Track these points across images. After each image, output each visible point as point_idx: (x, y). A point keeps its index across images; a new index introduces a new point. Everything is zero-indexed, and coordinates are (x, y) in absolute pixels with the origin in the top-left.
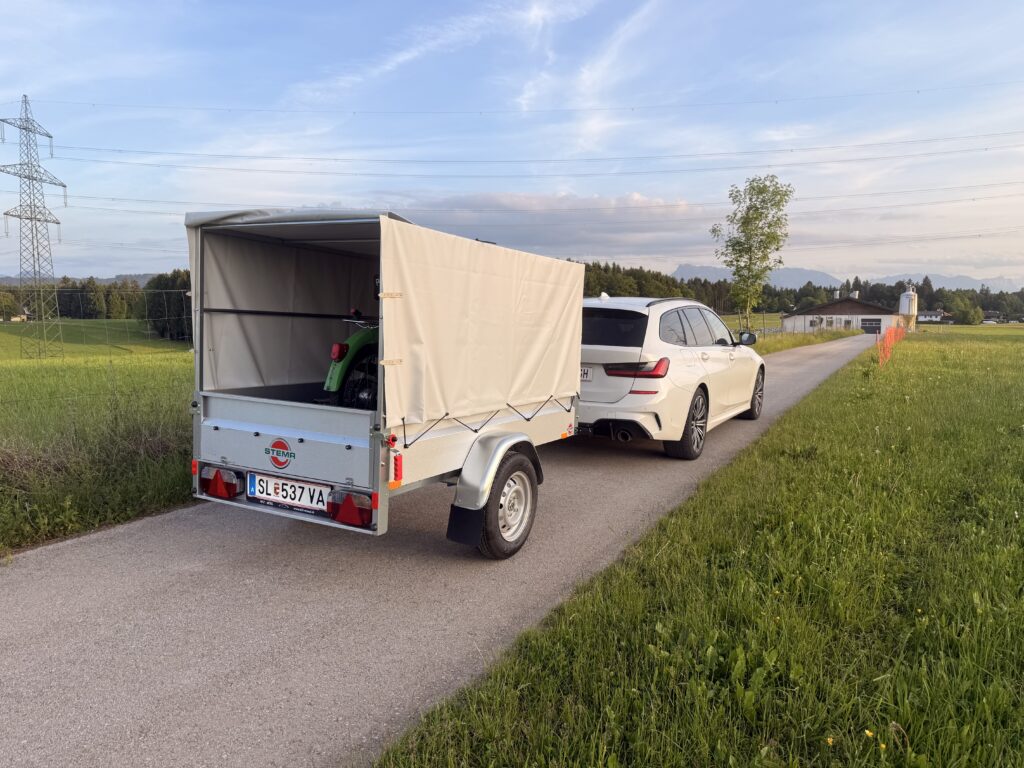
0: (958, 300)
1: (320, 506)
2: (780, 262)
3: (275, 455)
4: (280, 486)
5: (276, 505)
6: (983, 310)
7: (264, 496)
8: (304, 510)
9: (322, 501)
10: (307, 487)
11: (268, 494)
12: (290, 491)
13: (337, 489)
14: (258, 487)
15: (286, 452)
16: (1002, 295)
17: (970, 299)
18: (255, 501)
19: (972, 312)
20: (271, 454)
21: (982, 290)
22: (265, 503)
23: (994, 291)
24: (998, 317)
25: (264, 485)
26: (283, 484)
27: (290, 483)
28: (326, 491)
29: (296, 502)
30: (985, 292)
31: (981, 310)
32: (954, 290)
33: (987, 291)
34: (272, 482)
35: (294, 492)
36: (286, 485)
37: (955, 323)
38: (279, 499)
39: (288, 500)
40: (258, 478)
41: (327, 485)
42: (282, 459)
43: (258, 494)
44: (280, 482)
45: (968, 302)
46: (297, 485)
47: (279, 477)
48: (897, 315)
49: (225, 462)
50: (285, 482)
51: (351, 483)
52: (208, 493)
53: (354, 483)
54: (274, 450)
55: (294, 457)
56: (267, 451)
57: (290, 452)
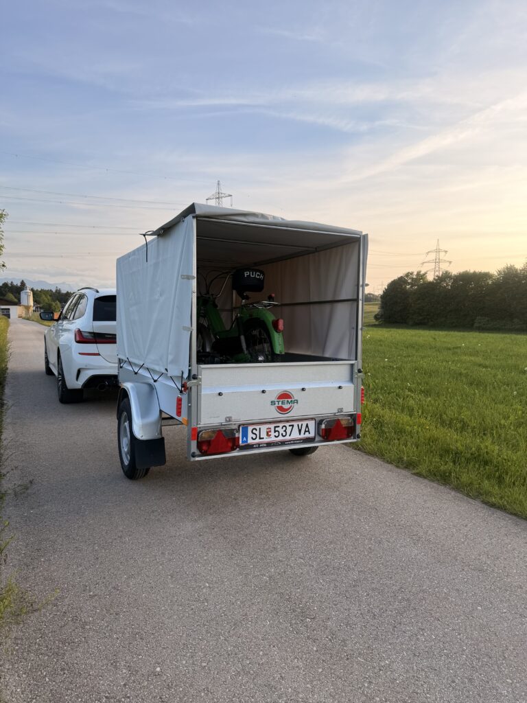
0: (44, 296)
1: (307, 435)
3: (280, 404)
4: (273, 430)
5: (269, 445)
6: (61, 303)
7: (258, 440)
8: (294, 442)
9: (309, 431)
10: (295, 424)
11: (260, 438)
12: (282, 431)
13: (317, 419)
14: (250, 435)
15: (290, 400)
16: (68, 294)
17: (50, 295)
18: (250, 447)
19: (54, 304)
20: (277, 405)
21: (56, 291)
22: (259, 446)
25: (257, 433)
26: (275, 427)
27: (281, 425)
28: (312, 425)
29: (288, 438)
30: (58, 292)
31: (58, 303)
32: (40, 290)
33: (60, 290)
34: (264, 428)
35: (285, 431)
36: (279, 427)
38: (272, 439)
39: (281, 438)
40: (250, 428)
41: (312, 419)
42: (286, 406)
43: (250, 441)
44: (272, 426)
45: (49, 297)
46: (287, 425)
47: (270, 423)
48: (20, 306)
49: (230, 421)
50: (276, 425)
51: (342, 411)
52: (208, 453)
53: (344, 410)
54: (278, 402)
55: (297, 403)
56: (273, 403)
57: (293, 400)
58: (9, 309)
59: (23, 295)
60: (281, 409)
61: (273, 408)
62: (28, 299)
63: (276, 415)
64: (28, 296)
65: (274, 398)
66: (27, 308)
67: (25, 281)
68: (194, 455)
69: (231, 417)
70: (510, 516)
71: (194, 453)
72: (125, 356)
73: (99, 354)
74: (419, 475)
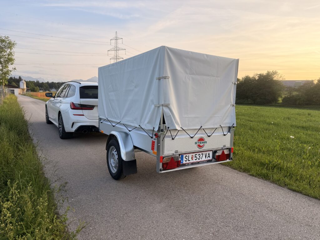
0: (31, 84)
1: (209, 158)
2: (15, 69)
3: (199, 144)
4: (194, 156)
5: (193, 164)
6: (39, 87)
7: (188, 162)
8: (203, 162)
9: (209, 157)
10: (204, 153)
11: (189, 161)
12: (198, 157)
13: (213, 151)
14: (184, 159)
15: (203, 142)
16: (43, 83)
17: (34, 84)
18: (184, 165)
19: (36, 88)
20: (197, 144)
21: (37, 81)
22: (188, 164)
23: (41, 82)
24: (43, 90)
25: (187, 158)
26: (195, 155)
27: (198, 154)
28: (211, 153)
29: (200, 160)
30: (38, 82)
31: (38, 87)
32: (28, 81)
33: (38, 81)
34: (190, 155)
35: (199, 157)
36: (197, 155)
37: (31, 91)
38: (194, 161)
39: (198, 160)
40: (184, 156)
41: (211, 150)
42: (201, 145)
43: (184, 162)
44: (194, 154)
45: (33, 85)
46: (200, 153)
47: (193, 153)
48: (20, 89)
49: (177, 152)
50: (196, 154)
51: (225, 147)
52: (167, 169)
53: (226, 146)
54: (198, 142)
55: (206, 143)
56: (196, 143)
57: (205, 141)
58: (14, 90)
59: (21, 84)
60: (199, 146)
61: (196, 146)
62: (23, 85)
63: (197, 149)
64: (24, 84)
65: (196, 141)
66: (23, 89)
67: (21, 77)
68: (161, 171)
69: (178, 151)
70: (305, 196)
71: (161, 169)
72: (105, 117)
73: (83, 115)
74: (252, 175)
